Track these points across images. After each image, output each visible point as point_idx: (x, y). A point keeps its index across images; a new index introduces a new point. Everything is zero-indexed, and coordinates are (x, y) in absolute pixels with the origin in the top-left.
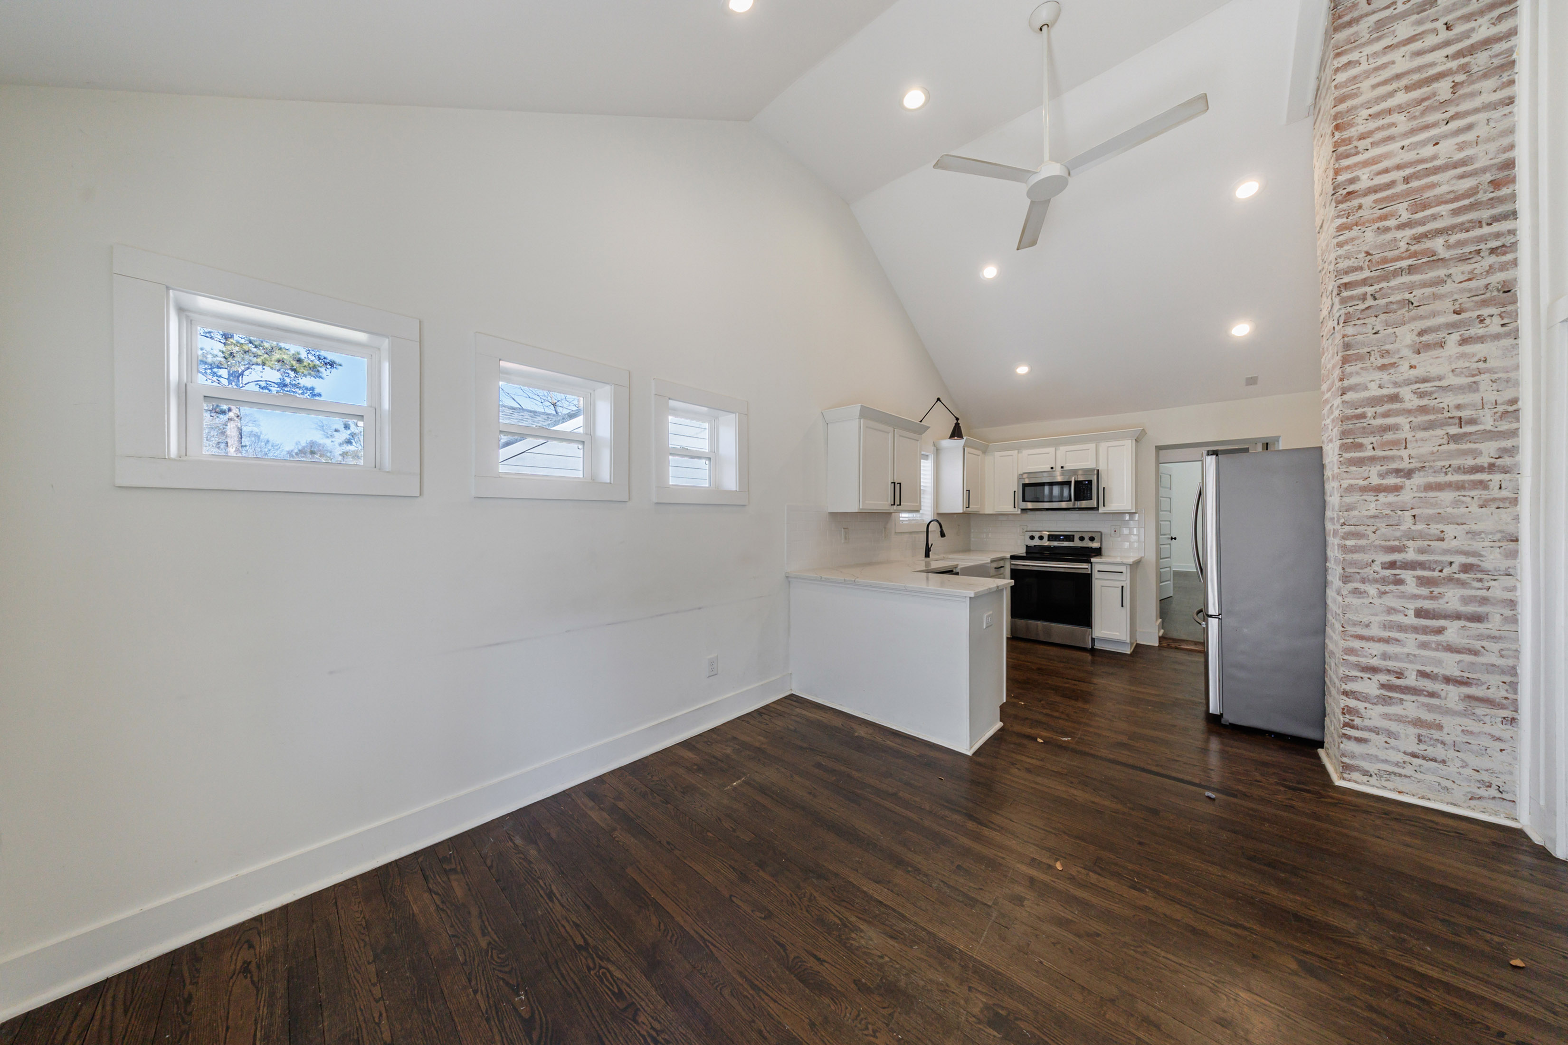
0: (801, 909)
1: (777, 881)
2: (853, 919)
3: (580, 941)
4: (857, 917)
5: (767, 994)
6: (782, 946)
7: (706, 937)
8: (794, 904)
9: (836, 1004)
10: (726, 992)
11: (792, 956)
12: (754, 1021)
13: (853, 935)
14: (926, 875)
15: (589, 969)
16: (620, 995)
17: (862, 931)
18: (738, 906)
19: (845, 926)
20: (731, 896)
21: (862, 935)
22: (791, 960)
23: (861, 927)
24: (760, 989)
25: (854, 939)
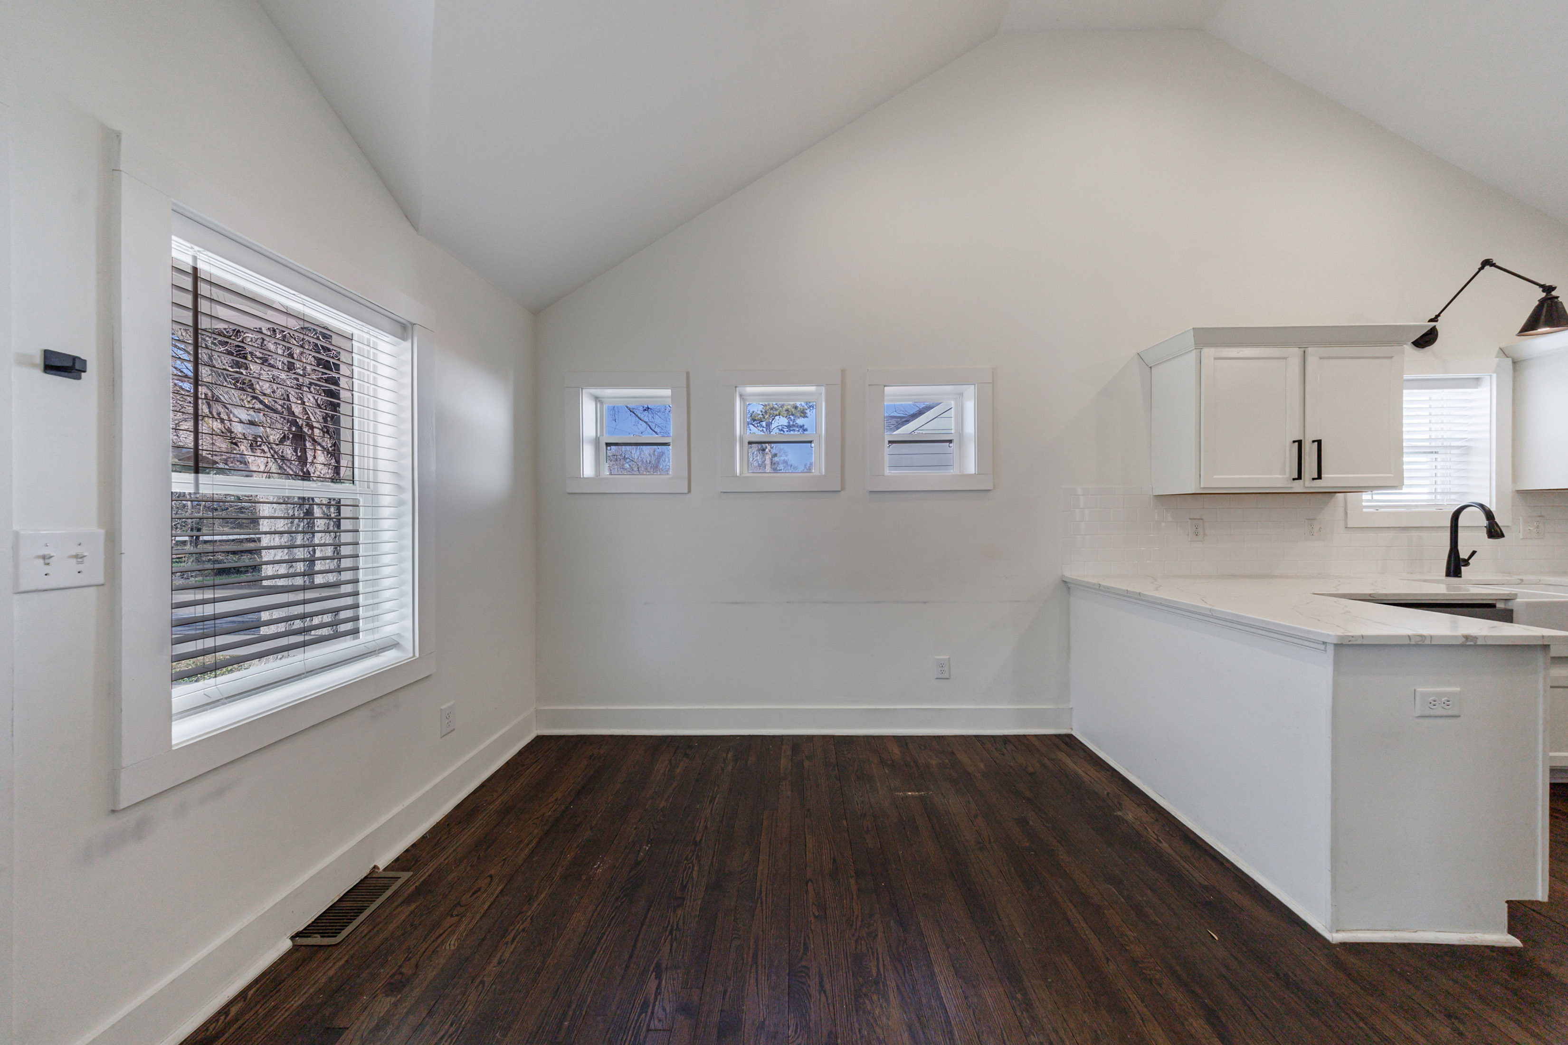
0: (853, 935)
1: (858, 896)
2: (892, 984)
3: (698, 839)
4: (898, 986)
5: (757, 972)
6: (806, 949)
7: (764, 894)
8: (852, 925)
9: (796, 1032)
10: (736, 943)
11: (804, 963)
12: (730, 979)
13: (875, 998)
14: (1034, 1019)
15: (686, 859)
16: (684, 887)
17: (888, 1002)
18: (807, 892)
19: (877, 983)
20: (810, 880)
21: (884, 1004)
22: (800, 965)
23: (892, 997)
24: (756, 963)
25: (872, 1001)
